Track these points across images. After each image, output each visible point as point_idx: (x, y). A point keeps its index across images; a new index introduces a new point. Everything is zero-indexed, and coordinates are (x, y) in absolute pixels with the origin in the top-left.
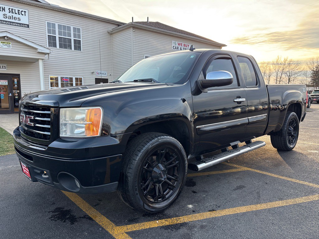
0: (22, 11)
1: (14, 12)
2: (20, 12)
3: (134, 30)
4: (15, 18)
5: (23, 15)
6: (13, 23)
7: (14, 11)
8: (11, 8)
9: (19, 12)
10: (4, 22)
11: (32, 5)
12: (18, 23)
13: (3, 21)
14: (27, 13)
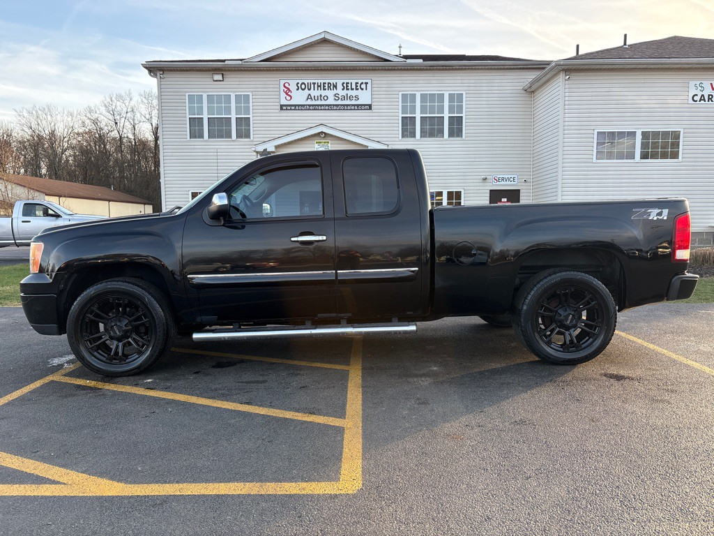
0: (362, 83)
1: (350, 87)
2: (359, 85)
3: (568, 77)
4: (351, 98)
5: (362, 89)
6: (347, 105)
7: (349, 85)
8: (346, 81)
9: (357, 86)
10: (335, 108)
11: (379, 70)
12: (354, 105)
13: (334, 105)
14: (369, 86)
